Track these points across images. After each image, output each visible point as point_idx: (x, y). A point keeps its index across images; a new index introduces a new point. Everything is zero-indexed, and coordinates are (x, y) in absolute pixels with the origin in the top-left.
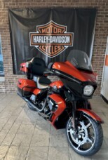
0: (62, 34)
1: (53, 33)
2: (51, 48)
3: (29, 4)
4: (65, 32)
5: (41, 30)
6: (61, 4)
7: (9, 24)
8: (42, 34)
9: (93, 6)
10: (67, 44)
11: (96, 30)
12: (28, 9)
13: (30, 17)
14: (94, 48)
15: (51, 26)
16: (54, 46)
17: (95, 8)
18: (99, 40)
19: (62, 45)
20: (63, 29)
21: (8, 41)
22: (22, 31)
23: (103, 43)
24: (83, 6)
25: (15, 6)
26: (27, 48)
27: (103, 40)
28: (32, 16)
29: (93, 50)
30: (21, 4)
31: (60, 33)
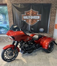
0: (36, 15)
1: (32, 15)
2: (31, 21)
3: (21, 2)
4: (38, 14)
5: (27, 13)
6: (35, 2)
7: (12, 10)
8: (27, 15)
9: (50, 3)
10: (38, 19)
11: (51, 13)
12: (21, 4)
13: (22, 7)
14: (50, 21)
15: (31, 12)
16: (32, 20)
17: (51, 4)
18: (52, 18)
19: (36, 20)
20: (36, 13)
21: (12, 18)
22: (18, 14)
23: (54, 19)
24: (45, 3)
25: (15, 2)
26: (20, 21)
27: (54, 18)
28: (23, 7)
29: (50, 22)
30: (17, 2)
31: (35, 15)
